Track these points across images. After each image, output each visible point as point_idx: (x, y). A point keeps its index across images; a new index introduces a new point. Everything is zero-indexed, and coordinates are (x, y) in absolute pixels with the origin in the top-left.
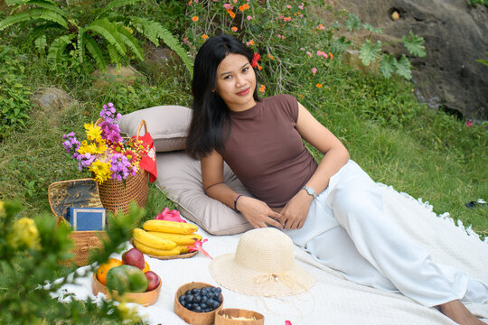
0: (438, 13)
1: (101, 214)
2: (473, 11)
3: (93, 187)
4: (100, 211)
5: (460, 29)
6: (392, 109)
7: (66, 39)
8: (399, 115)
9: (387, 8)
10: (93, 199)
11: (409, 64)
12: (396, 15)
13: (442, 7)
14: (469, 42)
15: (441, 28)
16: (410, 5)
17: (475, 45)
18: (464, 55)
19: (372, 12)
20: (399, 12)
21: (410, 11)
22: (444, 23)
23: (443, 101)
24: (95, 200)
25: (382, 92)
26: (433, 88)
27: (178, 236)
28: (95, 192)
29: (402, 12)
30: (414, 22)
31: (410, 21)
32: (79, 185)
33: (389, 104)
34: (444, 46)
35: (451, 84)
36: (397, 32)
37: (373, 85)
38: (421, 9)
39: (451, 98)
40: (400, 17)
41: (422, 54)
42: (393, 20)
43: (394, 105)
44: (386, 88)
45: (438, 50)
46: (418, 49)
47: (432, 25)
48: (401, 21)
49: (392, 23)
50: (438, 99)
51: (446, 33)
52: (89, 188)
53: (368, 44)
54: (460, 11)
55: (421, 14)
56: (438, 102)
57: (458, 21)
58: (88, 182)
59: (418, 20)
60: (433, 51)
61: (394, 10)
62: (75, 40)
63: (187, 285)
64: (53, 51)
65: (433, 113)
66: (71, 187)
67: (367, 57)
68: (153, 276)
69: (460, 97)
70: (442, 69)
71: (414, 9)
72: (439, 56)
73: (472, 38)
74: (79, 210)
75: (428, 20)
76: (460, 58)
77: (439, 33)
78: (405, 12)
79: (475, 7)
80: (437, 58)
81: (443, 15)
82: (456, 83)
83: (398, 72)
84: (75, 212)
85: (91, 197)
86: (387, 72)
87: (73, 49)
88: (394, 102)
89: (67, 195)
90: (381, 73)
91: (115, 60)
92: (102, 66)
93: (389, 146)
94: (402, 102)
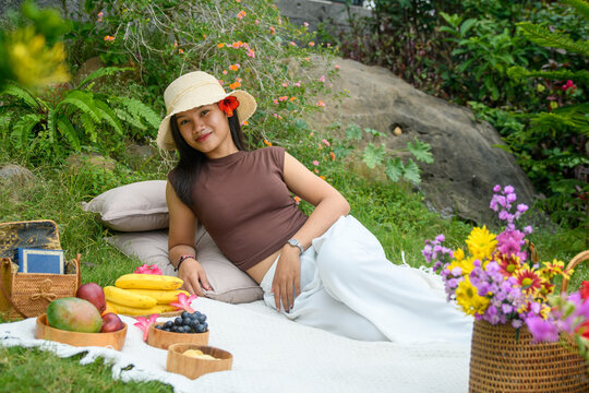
0: (443, 126)
1: (58, 257)
2: (478, 126)
3: (51, 232)
4: (57, 253)
5: (467, 141)
6: (402, 215)
8: (411, 222)
9: (389, 123)
10: (50, 244)
11: (416, 168)
12: (398, 130)
13: (445, 120)
14: (477, 153)
15: (447, 140)
16: (412, 120)
17: (484, 156)
18: (474, 164)
20: (401, 127)
21: (413, 125)
22: (449, 135)
23: (456, 211)
24: (54, 245)
25: (390, 199)
26: (443, 199)
27: (160, 293)
28: (53, 236)
29: (404, 127)
30: (419, 135)
32: (34, 228)
33: (399, 210)
34: (452, 156)
35: (463, 194)
36: (401, 145)
37: (379, 193)
38: (424, 122)
39: (465, 209)
40: (403, 132)
41: (430, 160)
42: (395, 135)
43: (405, 212)
44: (394, 195)
45: (445, 161)
46: (425, 156)
47: (437, 137)
48: (405, 136)
49: (395, 138)
50: (450, 210)
51: (452, 144)
52: (46, 232)
53: (372, 148)
54: (465, 126)
55: (424, 127)
56: (450, 213)
57: (464, 134)
58: (45, 224)
59: (422, 133)
60: (440, 162)
61: (396, 125)
62: (44, 122)
64: (18, 129)
65: (447, 223)
66: (22, 230)
67: (371, 160)
69: (474, 206)
70: (452, 180)
71: (417, 123)
72: (447, 166)
73: (480, 149)
74: (30, 252)
75: (432, 133)
76: (470, 168)
77: (446, 144)
78: (407, 127)
79: (480, 123)
80: (446, 169)
81: (447, 128)
82: (468, 193)
83: (405, 175)
84: (26, 253)
85: (49, 242)
86: (394, 175)
87: (43, 130)
88: (404, 208)
89: (18, 240)
90: (388, 177)
91: (90, 129)
92: (75, 144)
93: (404, 243)
94: (413, 208)
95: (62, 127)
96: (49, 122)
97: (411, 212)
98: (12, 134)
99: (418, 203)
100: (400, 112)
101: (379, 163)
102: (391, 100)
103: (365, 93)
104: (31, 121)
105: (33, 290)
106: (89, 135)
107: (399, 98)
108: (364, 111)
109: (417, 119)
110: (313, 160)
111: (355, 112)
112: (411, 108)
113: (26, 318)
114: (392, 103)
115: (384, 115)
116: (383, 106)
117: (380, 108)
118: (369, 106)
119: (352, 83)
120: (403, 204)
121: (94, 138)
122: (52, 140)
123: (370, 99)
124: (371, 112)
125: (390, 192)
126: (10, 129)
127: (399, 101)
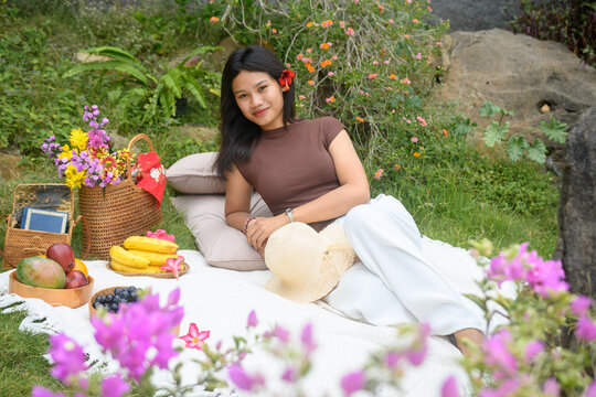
1: (61, 218)
3: (67, 194)
4: (61, 215)
7: (141, 92)
8: (528, 203)
9: (538, 99)
10: (62, 206)
11: (543, 148)
12: (546, 108)
16: (562, 97)
19: (518, 106)
20: (549, 105)
21: (561, 102)
24: (65, 207)
27: (156, 255)
28: (68, 199)
29: (553, 104)
30: (566, 113)
31: (560, 112)
32: (51, 190)
37: (501, 171)
38: (575, 100)
40: (551, 110)
41: (563, 141)
42: (541, 112)
43: (523, 192)
44: (516, 174)
46: (559, 136)
48: (551, 115)
49: (540, 116)
52: (62, 195)
53: (495, 126)
55: (575, 105)
58: (61, 187)
59: (569, 111)
61: (544, 103)
62: (152, 95)
66: (41, 191)
67: (491, 138)
71: (567, 100)
74: (35, 211)
75: (581, 111)
78: (556, 104)
83: (529, 156)
84: (30, 211)
85: (62, 203)
86: (515, 154)
87: (149, 103)
88: (524, 189)
89: (35, 200)
90: (508, 156)
94: (535, 189)
96: (155, 96)
97: (531, 193)
98: (118, 106)
99: (544, 184)
100: (552, 89)
101: (499, 141)
102: (546, 76)
103: (520, 69)
104: (137, 95)
105: (25, 244)
107: (554, 74)
108: (515, 88)
109: (569, 97)
110: (412, 137)
111: (505, 88)
112: (565, 85)
114: (545, 79)
115: (533, 92)
116: (536, 82)
117: (532, 85)
118: (521, 83)
119: (510, 59)
122: (153, 113)
123: (523, 75)
124: (522, 89)
125: (511, 171)
126: (117, 102)
127: (554, 77)
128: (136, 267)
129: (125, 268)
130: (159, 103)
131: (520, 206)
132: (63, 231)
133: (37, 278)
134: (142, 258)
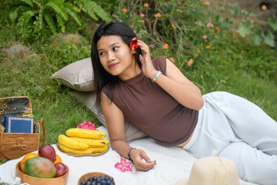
3: (27, 103)
4: (30, 120)
6: (261, 66)
7: (31, 13)
8: (266, 71)
9: (258, 3)
10: (26, 112)
11: (272, 36)
12: (264, 7)
20: (266, 5)
21: (273, 4)
24: (28, 112)
25: (254, 55)
27: (91, 140)
28: (28, 106)
29: (268, 5)
31: (274, 10)
32: (17, 101)
33: (259, 63)
36: (265, 18)
37: (248, 51)
40: (267, 8)
42: (262, 10)
43: (263, 64)
44: (257, 53)
48: (268, 12)
49: (262, 13)
52: (24, 104)
53: (244, 23)
58: (24, 99)
61: (263, 4)
62: (37, 15)
63: (90, 174)
64: (21, 21)
66: (10, 103)
67: (243, 32)
68: (61, 166)
74: (13, 118)
78: (270, 5)
83: (265, 41)
84: (10, 119)
85: (25, 110)
86: (257, 41)
87: (36, 20)
88: (262, 62)
89: (7, 109)
90: (253, 42)
91: (61, 24)
92: (53, 31)
93: (258, 89)
94: (268, 62)
95: (47, 19)
96: (40, 15)
97: (267, 64)
98: (18, 24)
99: (272, 57)
101: (248, 34)
104: (29, 15)
105: (13, 143)
106: (61, 27)
110: (203, 35)
113: (9, 160)
120: (263, 59)
121: (63, 29)
122: (41, 27)
125: (254, 51)
126: (16, 21)
128: (81, 150)
129: (72, 151)
130: (44, 20)
131: (263, 73)
132: (32, 130)
133: (41, 172)
134: (83, 144)
